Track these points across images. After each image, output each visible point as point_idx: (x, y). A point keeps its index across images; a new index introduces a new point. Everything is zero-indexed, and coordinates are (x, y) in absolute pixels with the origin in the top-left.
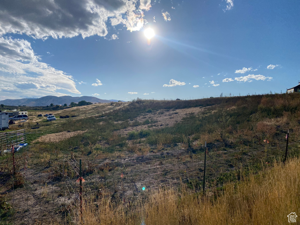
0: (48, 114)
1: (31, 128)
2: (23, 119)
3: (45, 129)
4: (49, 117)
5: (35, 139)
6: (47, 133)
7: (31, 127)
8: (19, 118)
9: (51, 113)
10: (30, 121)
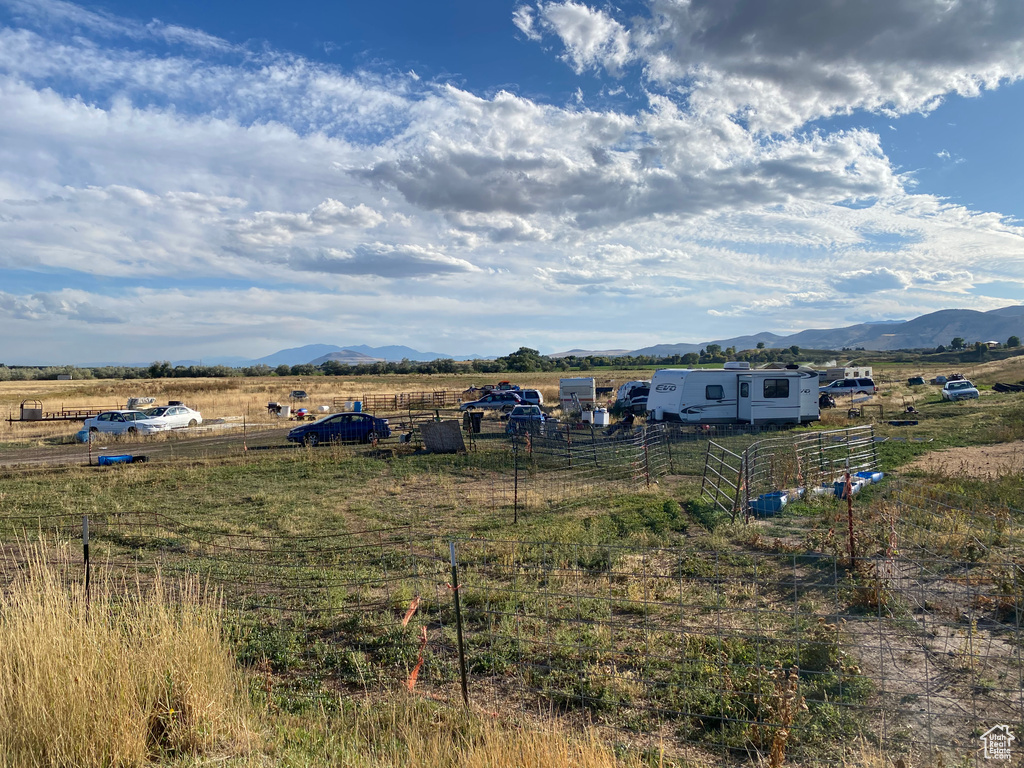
0: (946, 375)
1: (890, 423)
2: (859, 392)
3: (940, 430)
4: (951, 387)
5: (905, 459)
6: (949, 443)
7: (890, 418)
8: (848, 389)
9: (955, 371)
10: (884, 400)
